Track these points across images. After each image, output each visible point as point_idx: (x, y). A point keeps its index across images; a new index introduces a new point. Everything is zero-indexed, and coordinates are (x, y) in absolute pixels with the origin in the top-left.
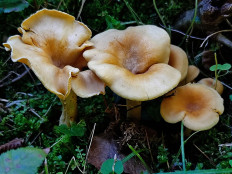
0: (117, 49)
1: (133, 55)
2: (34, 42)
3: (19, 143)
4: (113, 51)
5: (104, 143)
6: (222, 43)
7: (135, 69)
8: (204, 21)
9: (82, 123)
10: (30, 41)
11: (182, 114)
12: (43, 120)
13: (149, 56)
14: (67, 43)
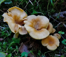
0: (33, 22)
1: (38, 24)
2: (11, 15)
3: (2, 40)
4: (32, 22)
5: (24, 45)
6: (64, 26)
7: (37, 28)
8: (60, 19)
9: (20, 39)
10: (10, 15)
11: (47, 44)
12: (9, 35)
13: (42, 26)
14: (20, 17)
